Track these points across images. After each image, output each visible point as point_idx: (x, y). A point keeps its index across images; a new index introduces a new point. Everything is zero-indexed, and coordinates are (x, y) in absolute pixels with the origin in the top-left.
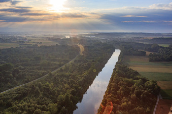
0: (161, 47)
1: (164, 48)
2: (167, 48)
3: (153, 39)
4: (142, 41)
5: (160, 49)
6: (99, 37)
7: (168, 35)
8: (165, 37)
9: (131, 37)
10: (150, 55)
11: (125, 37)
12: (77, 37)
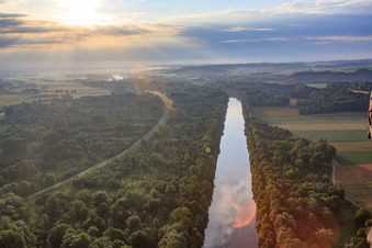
0: (314, 89)
1: (319, 90)
2: (324, 89)
3: (293, 76)
4: (273, 79)
5: (313, 93)
6: (185, 76)
7: (318, 66)
8: (314, 70)
9: (248, 72)
10: (299, 105)
11: (235, 72)
12: (140, 78)
